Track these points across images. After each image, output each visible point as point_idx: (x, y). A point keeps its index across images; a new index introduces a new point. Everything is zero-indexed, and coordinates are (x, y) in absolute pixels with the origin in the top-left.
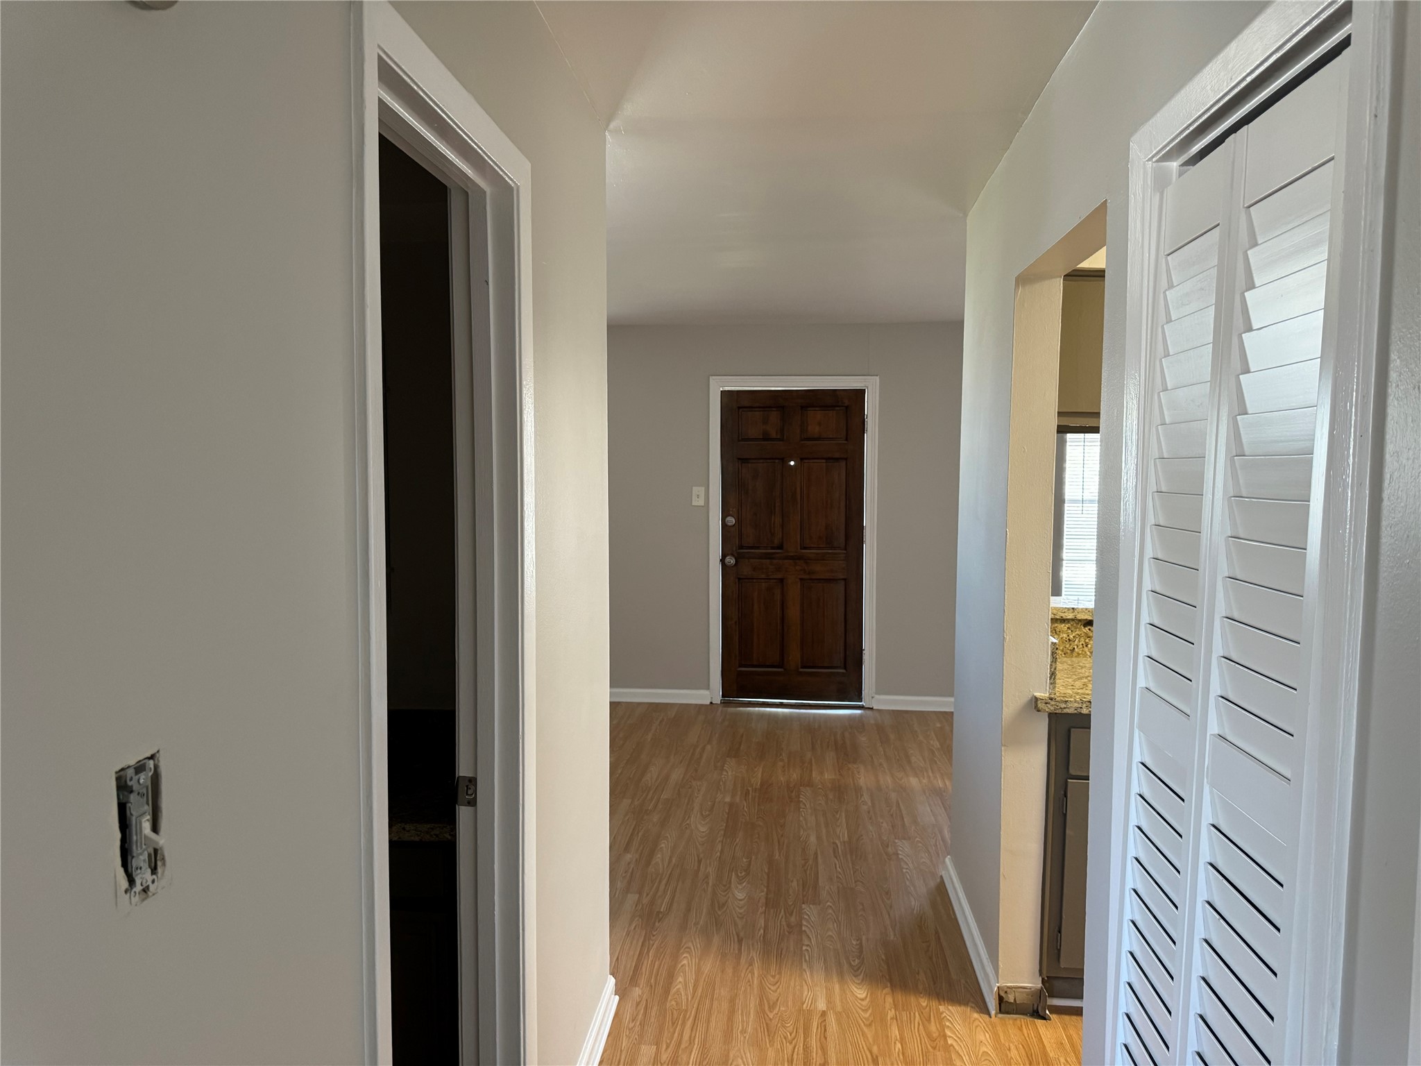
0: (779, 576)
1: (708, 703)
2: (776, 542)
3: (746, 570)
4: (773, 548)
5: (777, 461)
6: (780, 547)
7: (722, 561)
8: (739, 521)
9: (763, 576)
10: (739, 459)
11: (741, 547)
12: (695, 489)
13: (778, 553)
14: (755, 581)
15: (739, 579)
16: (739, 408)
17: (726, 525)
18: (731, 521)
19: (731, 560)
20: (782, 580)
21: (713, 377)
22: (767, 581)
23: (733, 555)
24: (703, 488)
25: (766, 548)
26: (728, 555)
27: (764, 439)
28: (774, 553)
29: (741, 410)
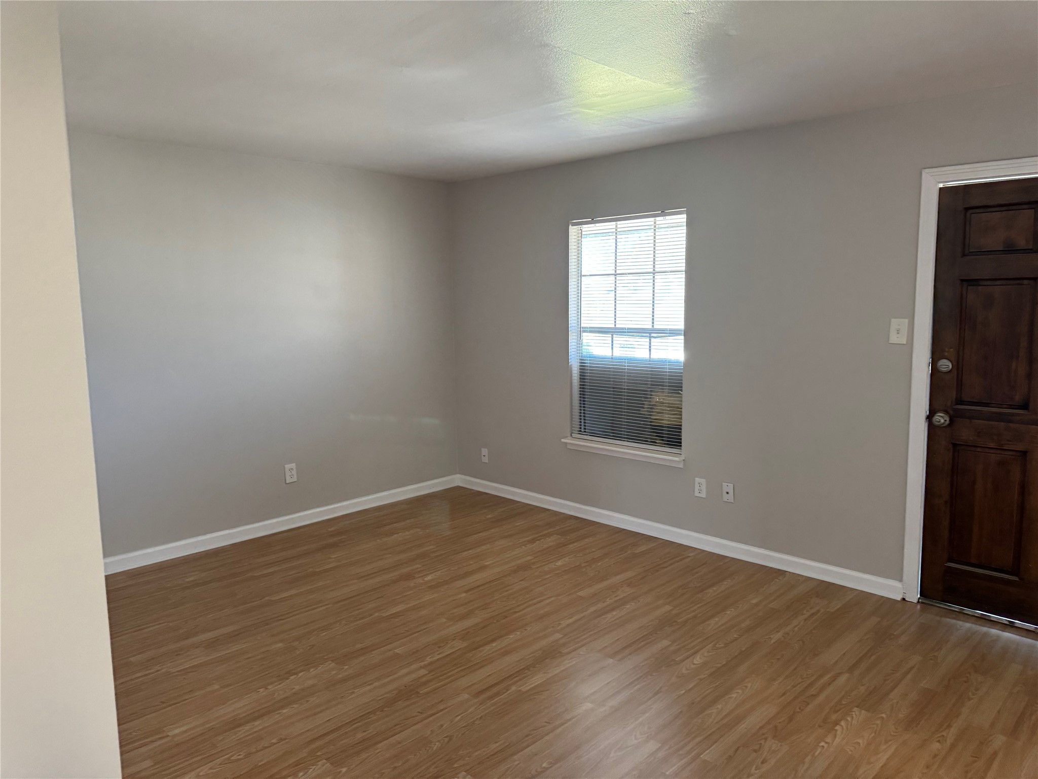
0: (1020, 447)
1: (899, 598)
2: (1018, 398)
3: (966, 433)
4: (1011, 407)
5: (1026, 282)
6: (1025, 406)
7: (929, 418)
8: (958, 366)
9: (992, 445)
10: (962, 281)
11: (960, 401)
12: (895, 323)
13: (1018, 415)
14: (979, 450)
15: (955, 445)
16: (967, 209)
17: (939, 371)
18: (945, 365)
19: (941, 419)
20: (1024, 454)
21: (927, 170)
22: (999, 452)
23: (946, 412)
24: (906, 321)
25: (1000, 406)
26: (939, 411)
27: (1005, 252)
28: (1013, 415)
29: (971, 211)
